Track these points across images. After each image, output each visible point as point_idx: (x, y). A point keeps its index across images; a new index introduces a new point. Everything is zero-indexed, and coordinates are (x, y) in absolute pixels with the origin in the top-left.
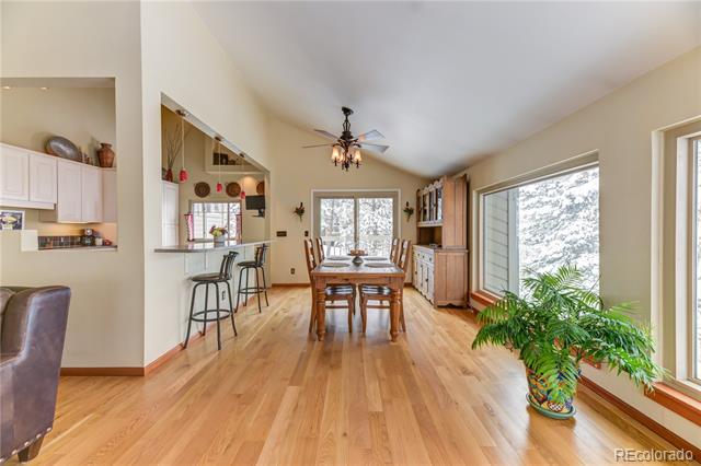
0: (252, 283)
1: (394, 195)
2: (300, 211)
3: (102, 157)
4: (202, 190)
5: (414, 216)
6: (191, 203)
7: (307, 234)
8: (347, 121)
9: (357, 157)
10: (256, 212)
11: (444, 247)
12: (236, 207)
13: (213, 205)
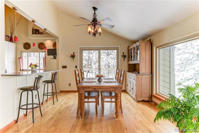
1: (117, 49)
2: (73, 56)
4: (27, 46)
5: (126, 59)
6: (21, 52)
7: (76, 67)
8: (95, 13)
9: (100, 30)
10: (52, 57)
11: (140, 73)
12: (43, 54)
13: (32, 54)
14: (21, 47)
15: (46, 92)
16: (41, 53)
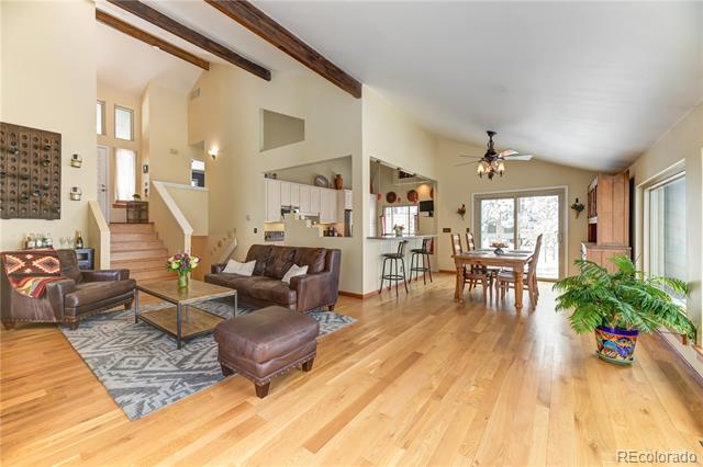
0: (421, 265)
1: (560, 193)
2: (462, 212)
3: (337, 184)
4: (391, 198)
5: (584, 213)
6: (384, 207)
7: (468, 230)
8: (491, 141)
9: (501, 167)
10: (427, 214)
11: (599, 243)
12: (414, 209)
13: (399, 208)
14: (384, 198)
15: (415, 266)
16: (411, 208)
